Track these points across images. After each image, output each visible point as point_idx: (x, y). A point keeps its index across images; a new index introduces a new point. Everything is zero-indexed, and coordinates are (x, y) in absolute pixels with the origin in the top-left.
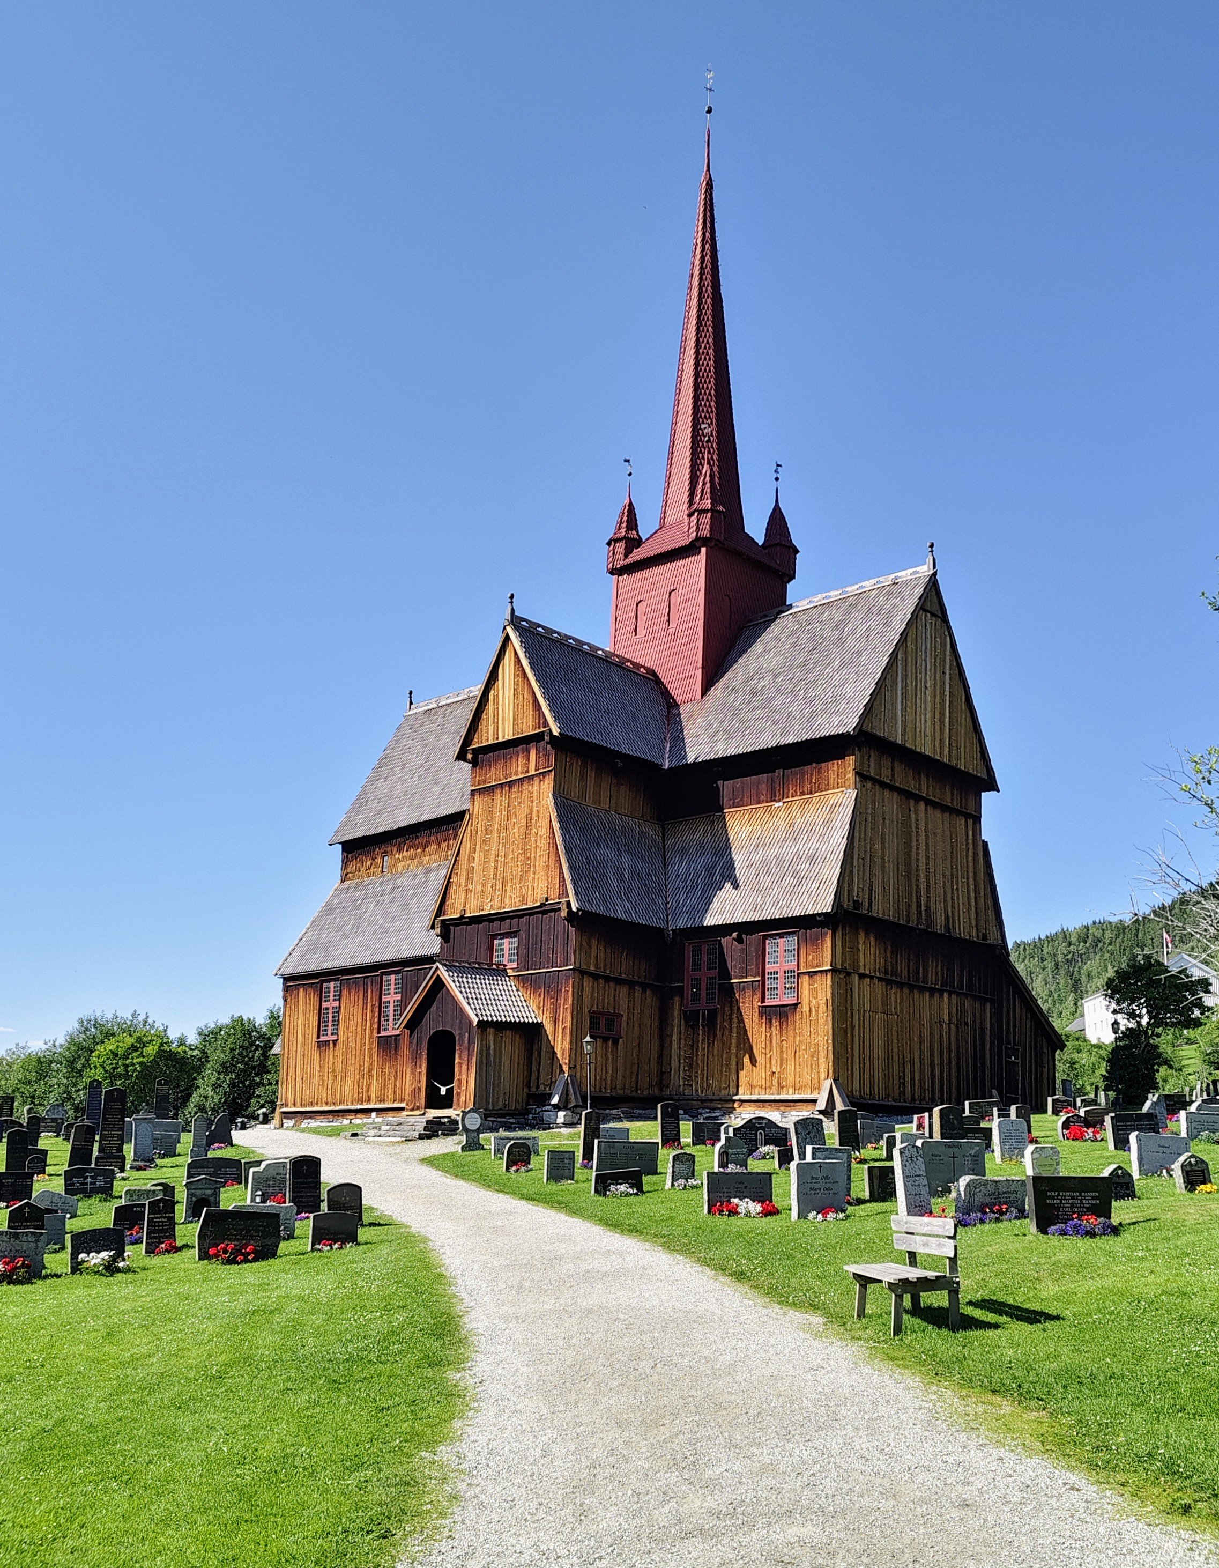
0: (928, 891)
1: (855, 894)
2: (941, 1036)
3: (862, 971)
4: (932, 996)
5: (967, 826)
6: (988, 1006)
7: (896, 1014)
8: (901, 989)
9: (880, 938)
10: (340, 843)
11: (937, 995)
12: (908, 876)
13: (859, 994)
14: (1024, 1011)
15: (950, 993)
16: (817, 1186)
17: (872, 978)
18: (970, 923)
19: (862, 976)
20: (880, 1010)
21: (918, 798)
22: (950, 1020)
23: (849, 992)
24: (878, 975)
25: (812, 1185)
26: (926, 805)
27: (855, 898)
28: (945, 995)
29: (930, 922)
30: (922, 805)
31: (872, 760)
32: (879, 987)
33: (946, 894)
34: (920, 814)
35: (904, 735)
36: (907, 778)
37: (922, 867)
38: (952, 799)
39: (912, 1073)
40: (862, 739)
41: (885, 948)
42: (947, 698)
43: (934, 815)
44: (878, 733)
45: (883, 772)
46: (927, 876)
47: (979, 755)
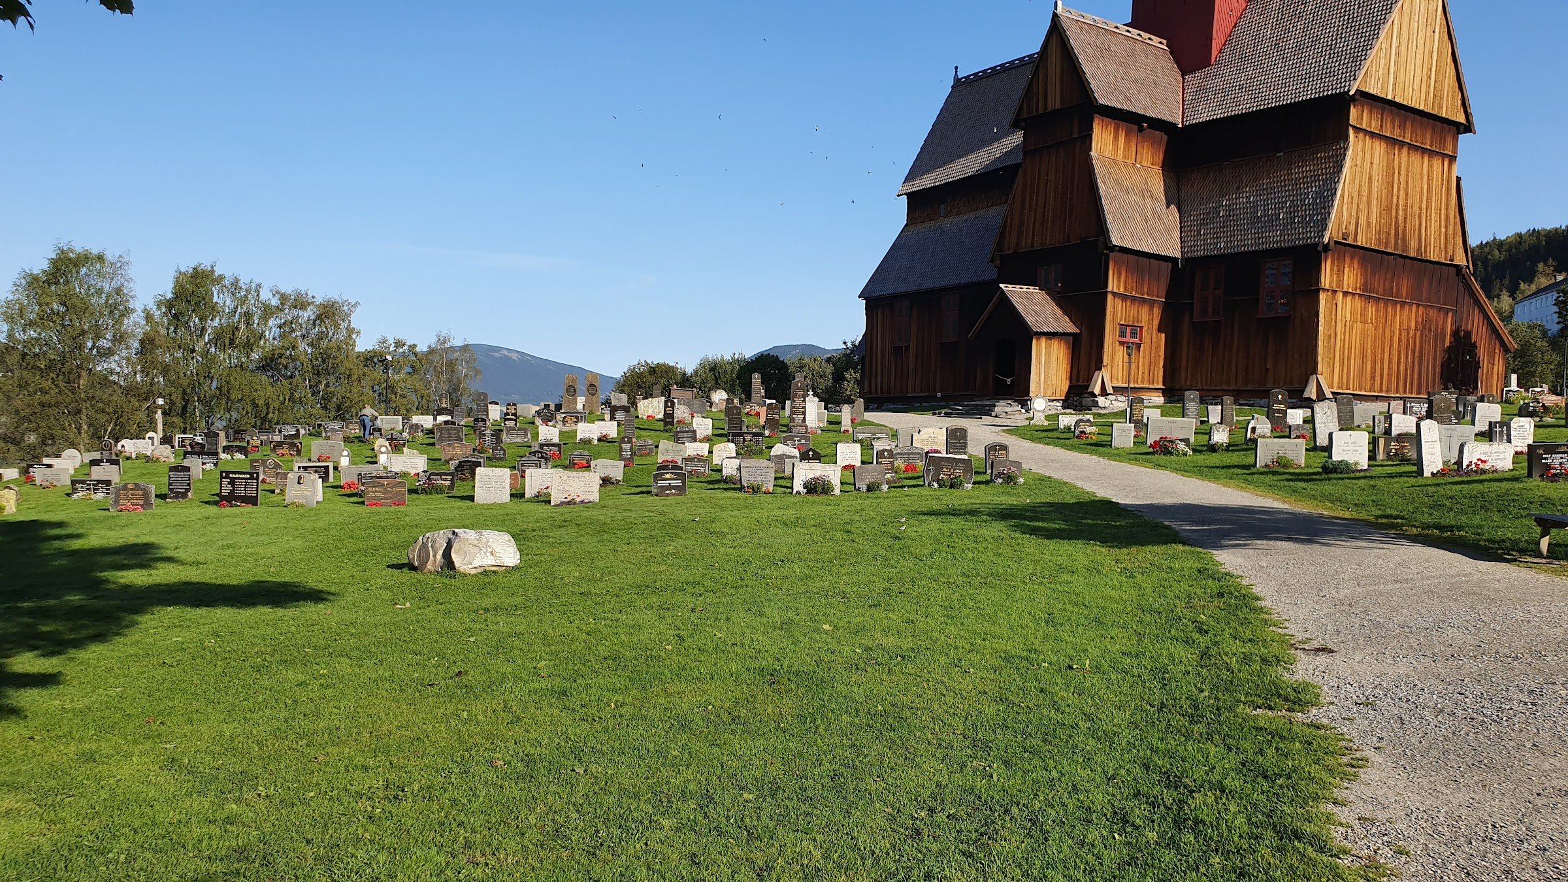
0: (1405, 221)
1: (1344, 227)
2: (1408, 340)
3: (1345, 290)
4: (1402, 307)
5: (1443, 166)
6: (1450, 315)
7: (1371, 323)
8: (1378, 304)
9: (1363, 263)
10: (905, 194)
11: (1407, 307)
12: (1389, 209)
13: (1342, 308)
14: (1481, 319)
15: (1418, 305)
16: (1348, 448)
17: (1354, 294)
18: (1440, 247)
19: (1345, 294)
20: (1359, 320)
21: (1402, 144)
22: (1416, 327)
23: (1334, 307)
24: (1358, 292)
25: (1344, 448)
26: (1409, 149)
27: (1344, 231)
28: (1414, 306)
29: (1405, 246)
30: (1405, 150)
31: (1365, 112)
32: (1359, 303)
33: (1420, 224)
34: (1403, 157)
35: (1394, 90)
36: (1393, 128)
37: (1401, 202)
38: (1432, 142)
39: (1382, 369)
40: (1358, 97)
41: (1366, 271)
42: (1435, 54)
43: (1415, 158)
44: (1372, 91)
45: (1374, 124)
46: (1405, 210)
47: (1460, 102)
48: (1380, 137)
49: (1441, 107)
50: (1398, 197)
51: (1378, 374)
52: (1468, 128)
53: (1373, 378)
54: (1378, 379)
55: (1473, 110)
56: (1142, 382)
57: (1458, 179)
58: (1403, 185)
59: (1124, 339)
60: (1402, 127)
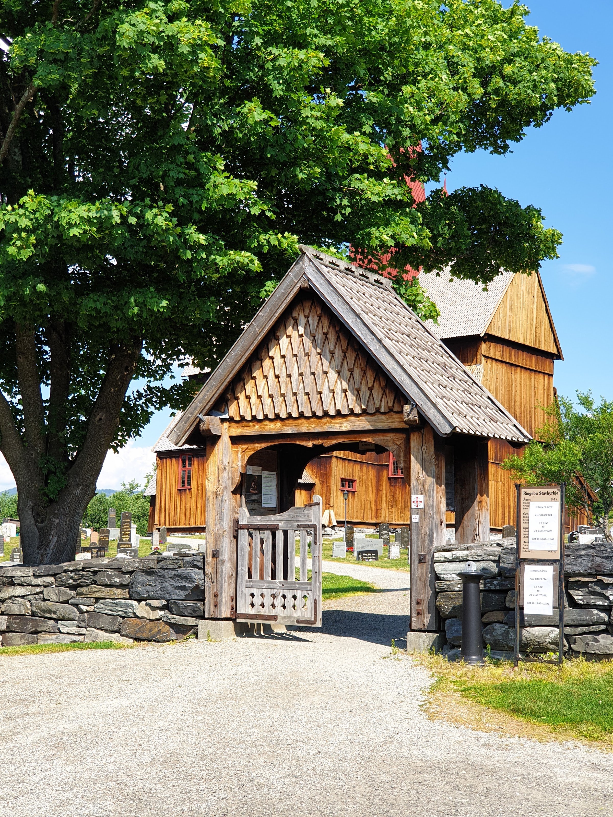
5: (544, 380)
7: (501, 481)
21: (516, 366)
24: (492, 461)
26: (521, 370)
30: (519, 370)
31: (492, 346)
33: (531, 417)
34: (518, 375)
35: (509, 333)
36: (510, 356)
37: (518, 404)
38: (536, 365)
39: (509, 512)
40: (486, 337)
41: (496, 448)
42: (535, 311)
43: (526, 375)
44: (496, 334)
45: (497, 353)
46: (520, 408)
47: (552, 341)
48: (502, 362)
49: (540, 344)
50: (515, 400)
51: (506, 515)
52: (559, 356)
53: (503, 517)
54: (507, 518)
55: (561, 345)
56: (356, 518)
57: (555, 389)
58: (518, 393)
59: (343, 489)
60: (516, 356)
